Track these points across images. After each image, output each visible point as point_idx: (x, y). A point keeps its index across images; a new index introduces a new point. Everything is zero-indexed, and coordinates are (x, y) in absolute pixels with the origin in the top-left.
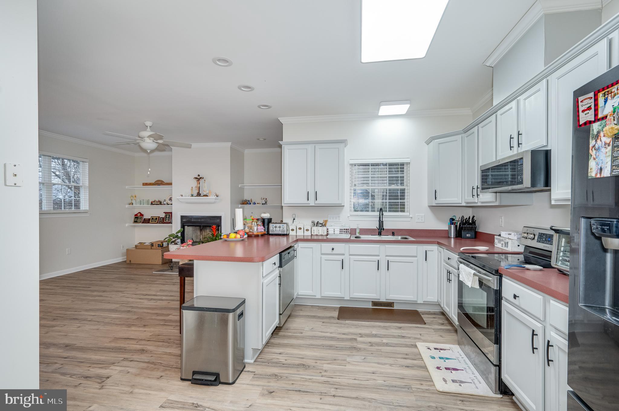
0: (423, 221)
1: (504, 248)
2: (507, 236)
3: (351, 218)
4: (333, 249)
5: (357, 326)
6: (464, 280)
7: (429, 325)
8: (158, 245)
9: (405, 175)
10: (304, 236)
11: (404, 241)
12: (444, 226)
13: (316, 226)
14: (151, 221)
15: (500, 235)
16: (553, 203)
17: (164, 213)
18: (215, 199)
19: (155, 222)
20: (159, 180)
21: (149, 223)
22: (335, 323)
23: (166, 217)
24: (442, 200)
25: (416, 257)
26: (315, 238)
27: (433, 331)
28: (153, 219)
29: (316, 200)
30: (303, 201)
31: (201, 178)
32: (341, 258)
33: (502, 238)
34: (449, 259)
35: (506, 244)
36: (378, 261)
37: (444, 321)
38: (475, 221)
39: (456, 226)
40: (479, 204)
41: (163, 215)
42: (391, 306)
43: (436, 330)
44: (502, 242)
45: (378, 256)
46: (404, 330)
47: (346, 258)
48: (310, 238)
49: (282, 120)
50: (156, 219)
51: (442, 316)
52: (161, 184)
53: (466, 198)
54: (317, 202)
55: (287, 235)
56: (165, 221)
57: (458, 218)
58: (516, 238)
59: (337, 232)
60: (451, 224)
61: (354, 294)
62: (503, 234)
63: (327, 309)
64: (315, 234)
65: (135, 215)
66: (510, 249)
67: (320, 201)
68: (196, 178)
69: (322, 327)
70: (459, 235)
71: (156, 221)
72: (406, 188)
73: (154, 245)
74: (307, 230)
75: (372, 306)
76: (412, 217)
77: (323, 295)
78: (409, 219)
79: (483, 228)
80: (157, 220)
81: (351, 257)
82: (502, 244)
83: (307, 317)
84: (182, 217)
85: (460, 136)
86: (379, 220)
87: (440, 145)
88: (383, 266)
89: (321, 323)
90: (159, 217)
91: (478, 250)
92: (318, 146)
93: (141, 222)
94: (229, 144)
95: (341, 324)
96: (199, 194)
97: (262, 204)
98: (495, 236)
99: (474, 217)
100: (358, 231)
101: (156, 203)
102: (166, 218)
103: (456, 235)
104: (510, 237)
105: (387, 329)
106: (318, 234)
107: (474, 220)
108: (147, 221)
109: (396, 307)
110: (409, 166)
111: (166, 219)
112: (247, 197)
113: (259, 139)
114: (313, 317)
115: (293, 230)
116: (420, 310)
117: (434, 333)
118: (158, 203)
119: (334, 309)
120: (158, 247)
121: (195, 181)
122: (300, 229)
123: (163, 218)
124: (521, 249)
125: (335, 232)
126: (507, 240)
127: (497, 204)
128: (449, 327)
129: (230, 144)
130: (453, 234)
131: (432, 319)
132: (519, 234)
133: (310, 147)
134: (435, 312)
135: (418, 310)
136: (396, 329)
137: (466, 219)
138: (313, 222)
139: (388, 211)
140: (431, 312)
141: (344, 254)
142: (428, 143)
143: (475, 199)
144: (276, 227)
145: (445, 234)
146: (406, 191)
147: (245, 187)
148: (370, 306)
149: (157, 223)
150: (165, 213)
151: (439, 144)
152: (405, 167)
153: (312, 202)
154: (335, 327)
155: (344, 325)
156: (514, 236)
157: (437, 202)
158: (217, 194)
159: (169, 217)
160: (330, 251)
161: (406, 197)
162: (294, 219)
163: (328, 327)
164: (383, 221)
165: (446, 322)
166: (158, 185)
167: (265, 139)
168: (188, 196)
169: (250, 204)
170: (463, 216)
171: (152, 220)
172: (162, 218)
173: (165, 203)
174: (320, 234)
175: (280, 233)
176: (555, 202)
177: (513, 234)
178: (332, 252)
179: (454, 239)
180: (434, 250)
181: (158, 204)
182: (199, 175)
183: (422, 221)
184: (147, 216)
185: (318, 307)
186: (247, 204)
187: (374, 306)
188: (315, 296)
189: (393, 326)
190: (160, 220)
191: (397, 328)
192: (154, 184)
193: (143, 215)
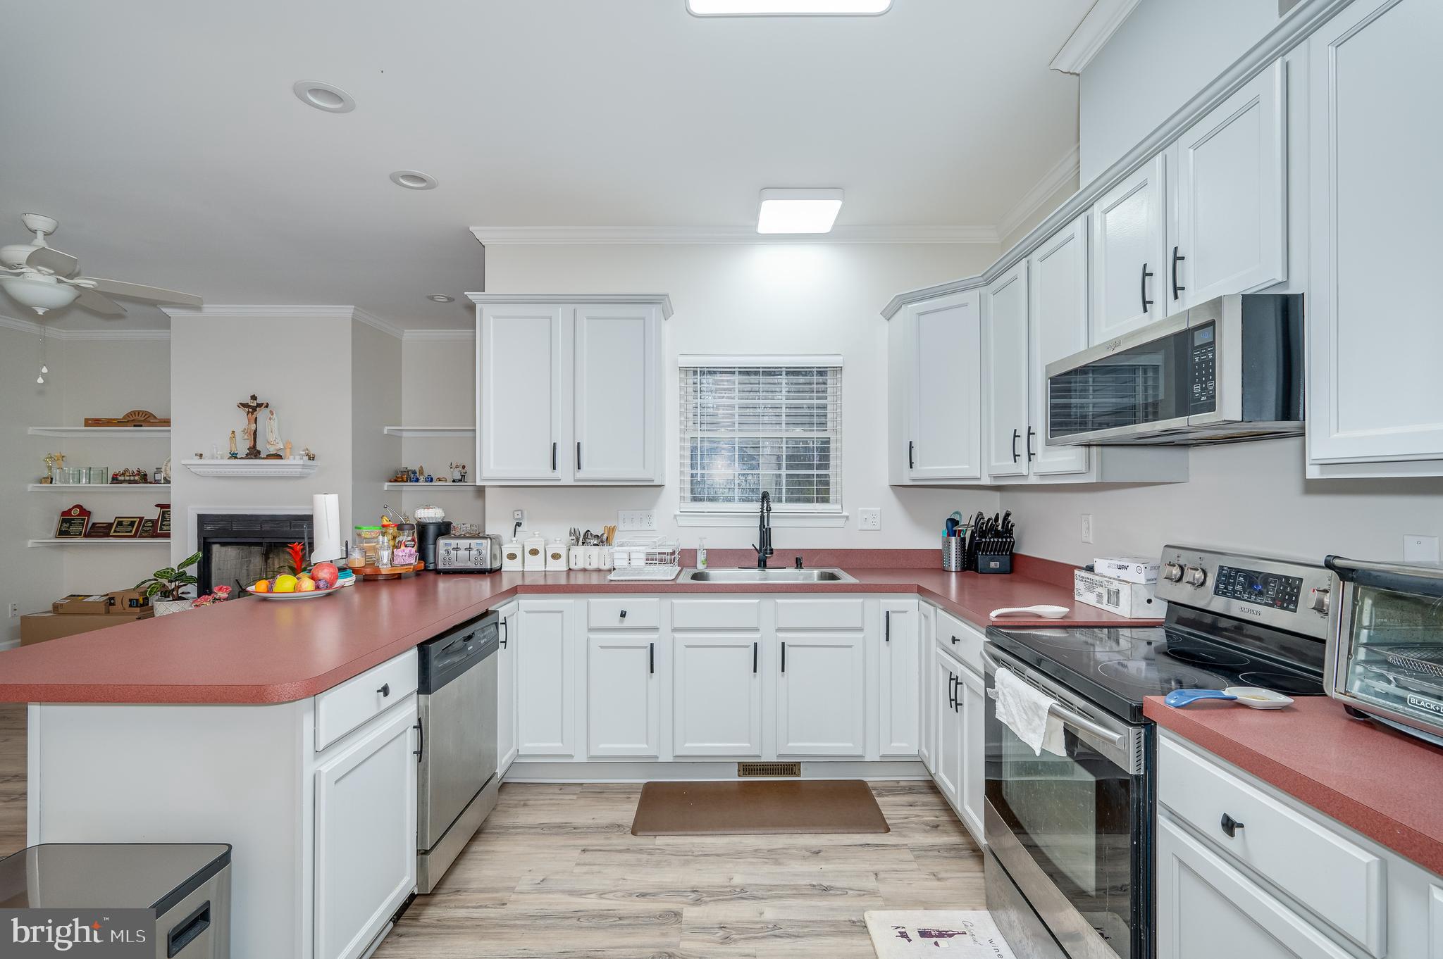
0: (877, 527)
1: (1105, 606)
2: (1115, 573)
3: (683, 521)
4: (623, 615)
5: (687, 857)
6: (1014, 723)
7: (901, 835)
8: (130, 600)
9: (829, 401)
10: (545, 575)
11: (829, 584)
12: (931, 540)
13: (583, 543)
14: (115, 531)
15: (1090, 569)
16: (1313, 473)
17: (157, 506)
18: (303, 465)
19: (127, 532)
20: (139, 412)
21: (107, 535)
22: (620, 851)
23: (164, 517)
24: (931, 468)
25: (860, 629)
26: (580, 580)
27: (910, 856)
28: (120, 524)
29: (579, 468)
30: (539, 470)
31: (259, 405)
32: (645, 639)
33: (1097, 578)
34: (954, 640)
35: (1114, 596)
36: (756, 644)
37: (937, 813)
38: (1012, 526)
39: (963, 540)
40: (1033, 480)
41: (154, 514)
42: (793, 774)
43: (921, 852)
44: (1099, 590)
45: (756, 630)
46: (827, 860)
47: (662, 640)
48: (563, 581)
49: (481, 233)
50: (132, 524)
51: (931, 798)
52: (143, 421)
53: (993, 463)
54: (580, 475)
55: (494, 572)
56: (161, 529)
57: (967, 520)
58: (1141, 579)
59: (639, 561)
60: (949, 535)
61: (687, 745)
62: (1101, 566)
63: (604, 795)
64: (580, 566)
65: (63, 514)
66: (1124, 611)
67: (593, 470)
68: (244, 405)
69: (578, 870)
70: (969, 563)
71: (131, 531)
72: (833, 437)
73: (118, 601)
74: (556, 556)
75: (739, 776)
76: (847, 517)
77: (592, 754)
78: (841, 523)
79: (1031, 546)
80: (133, 527)
81: (678, 635)
82: (1100, 596)
83: (535, 834)
84: (202, 519)
85: (976, 292)
86: (760, 526)
87: (922, 317)
88: (769, 658)
89: (576, 854)
90: (141, 519)
91: (1040, 617)
92: (584, 311)
93: (80, 534)
94: (347, 311)
95: (640, 851)
96: (254, 453)
97: (454, 481)
98: (1076, 572)
99: (1008, 515)
100: (701, 557)
101: (127, 478)
102: (162, 521)
103: (963, 564)
104: (1123, 574)
105: (777, 863)
106: (588, 567)
107: (1009, 522)
108: (102, 530)
109: (806, 776)
110: (839, 376)
111: (162, 525)
112: (409, 461)
113: (432, 298)
114: (554, 831)
115: (512, 556)
116: (871, 778)
117: (915, 866)
118: (137, 478)
119: (626, 790)
120: (130, 606)
121: (243, 413)
122: (534, 552)
123: (154, 522)
124: (1158, 612)
125: (633, 563)
126: (1115, 585)
127: (1092, 478)
128: (955, 839)
129: (352, 311)
130: (954, 562)
131: (905, 811)
132: (1152, 568)
133: (560, 313)
134: (912, 784)
135: (865, 779)
136: (804, 858)
137: (989, 520)
138: (574, 533)
139: (784, 499)
140: (902, 784)
141: (655, 629)
142: (889, 313)
143: (1022, 466)
144: (457, 549)
145: (932, 563)
146: (832, 446)
147: (405, 434)
148: (733, 777)
149: (134, 536)
150: (161, 506)
151: (920, 314)
152: (830, 380)
153: (566, 474)
154: (619, 865)
155: (650, 854)
156: (1137, 574)
157: (915, 473)
158: (312, 452)
160: (615, 621)
161: (832, 462)
162: (518, 524)
163: (595, 868)
164: (770, 529)
165: (944, 818)
166: (135, 426)
167: (451, 300)
168: (222, 458)
169: (417, 480)
170: (981, 514)
171: (117, 527)
172: (150, 520)
173: (158, 477)
174: (594, 566)
175: (471, 565)
176: (1322, 473)
177: (1133, 567)
178: (621, 622)
179: (956, 576)
180: (907, 607)
181: (134, 480)
182: (254, 398)
183: (874, 528)
184: (102, 515)
185: (578, 789)
186: (409, 480)
187: (745, 775)
188: (571, 756)
189: (797, 849)
190: (144, 526)
191: (808, 854)
192: (120, 423)
193: (88, 514)
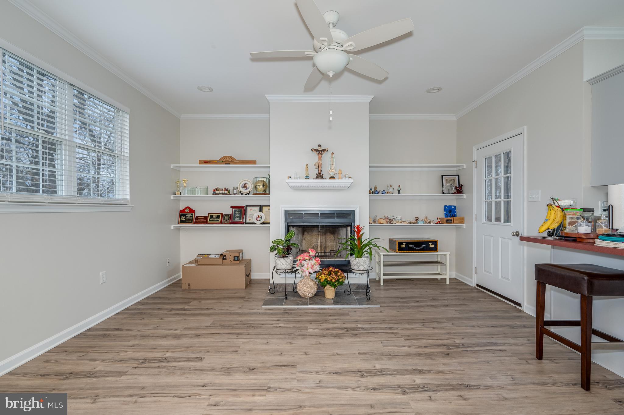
8: (234, 257)
14: (210, 221)
17: (231, 207)
19: (216, 221)
20: (228, 156)
21: (206, 222)
23: (235, 213)
28: (212, 217)
31: (324, 150)
41: (230, 211)
50: (218, 217)
52: (231, 162)
56: (234, 219)
65: (181, 211)
68: (316, 150)
71: (218, 221)
73: (228, 258)
80: (219, 218)
84: (288, 213)
90: (222, 214)
93: (192, 222)
96: (320, 176)
101: (221, 192)
102: (235, 215)
108: (202, 220)
111: (235, 217)
118: (226, 192)
120: (234, 260)
121: (315, 155)
123: (230, 216)
129: (371, 99)
149: (221, 223)
150: (233, 207)
159: (240, 213)
166: (226, 164)
168: (301, 179)
171: (210, 218)
172: (227, 215)
173: (235, 191)
181: (225, 193)
182: (320, 146)
184: (200, 212)
190: (224, 218)
192: (219, 162)
193: (194, 211)
